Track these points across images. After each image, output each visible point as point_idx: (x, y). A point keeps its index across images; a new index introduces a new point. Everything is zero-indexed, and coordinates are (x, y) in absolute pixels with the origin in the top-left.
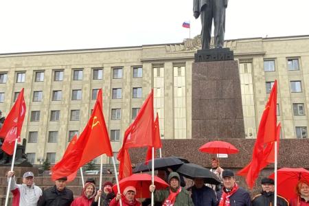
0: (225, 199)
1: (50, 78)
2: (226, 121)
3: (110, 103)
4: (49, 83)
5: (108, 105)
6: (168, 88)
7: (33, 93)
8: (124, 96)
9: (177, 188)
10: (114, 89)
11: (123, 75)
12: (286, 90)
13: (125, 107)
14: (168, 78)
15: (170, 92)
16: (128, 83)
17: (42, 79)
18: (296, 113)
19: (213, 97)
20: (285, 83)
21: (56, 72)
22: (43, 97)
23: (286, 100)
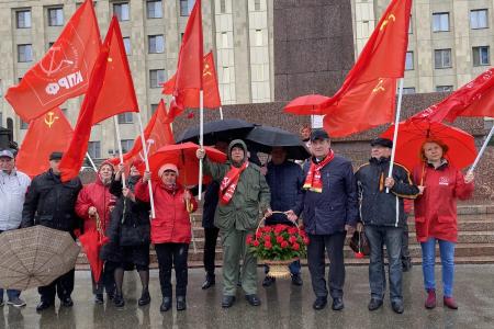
0: (314, 173)
1: (42, 20)
2: (327, 74)
3: (146, 61)
4: (41, 30)
5: (143, 63)
6: (239, 32)
7: (16, 47)
8: (168, 47)
9: (243, 161)
10: (150, 37)
11: (164, 12)
12: (426, 29)
13: (171, 67)
14: (238, 15)
15: (243, 38)
16: (172, 26)
17: (28, 23)
18: (438, 66)
19: (308, 36)
20: (425, 17)
21: (49, 10)
22: (35, 54)
23: (425, 44)
